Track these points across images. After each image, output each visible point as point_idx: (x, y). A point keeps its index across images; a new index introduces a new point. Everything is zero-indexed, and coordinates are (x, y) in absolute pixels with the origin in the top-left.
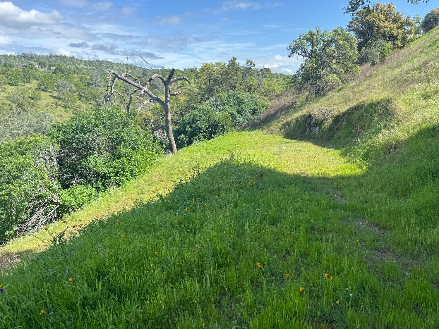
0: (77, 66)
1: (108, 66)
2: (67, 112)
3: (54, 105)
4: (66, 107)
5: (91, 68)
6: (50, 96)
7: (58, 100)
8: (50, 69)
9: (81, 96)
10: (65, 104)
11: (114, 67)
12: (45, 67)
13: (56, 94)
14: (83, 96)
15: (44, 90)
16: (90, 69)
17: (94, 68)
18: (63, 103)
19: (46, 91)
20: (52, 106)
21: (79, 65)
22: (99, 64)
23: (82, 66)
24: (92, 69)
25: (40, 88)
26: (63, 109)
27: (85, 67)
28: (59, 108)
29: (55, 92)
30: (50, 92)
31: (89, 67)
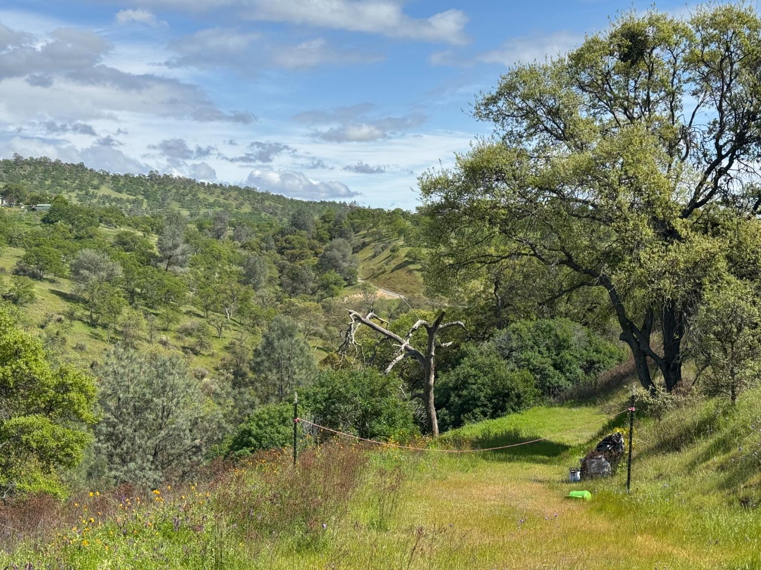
0: (91, 191)
1: (182, 191)
2: (97, 337)
3: (63, 317)
4: (93, 324)
5: (131, 197)
6: (53, 292)
7: (74, 306)
8: (34, 210)
9: (132, 293)
10: (94, 316)
11: (201, 196)
12: (18, 205)
13: (67, 287)
14: (140, 294)
15: (34, 276)
16: (128, 201)
17: (141, 197)
18: (88, 313)
19: (41, 279)
20: (60, 320)
21: (97, 188)
22: (156, 186)
23: (105, 190)
24: (134, 202)
25: (24, 271)
26: (86, 330)
27: (114, 195)
28: (78, 327)
29: (62, 280)
30: (52, 281)
31: (124, 196)
